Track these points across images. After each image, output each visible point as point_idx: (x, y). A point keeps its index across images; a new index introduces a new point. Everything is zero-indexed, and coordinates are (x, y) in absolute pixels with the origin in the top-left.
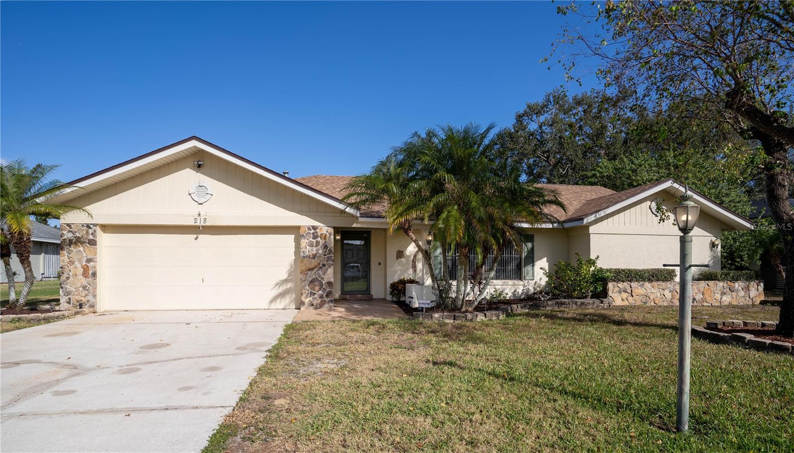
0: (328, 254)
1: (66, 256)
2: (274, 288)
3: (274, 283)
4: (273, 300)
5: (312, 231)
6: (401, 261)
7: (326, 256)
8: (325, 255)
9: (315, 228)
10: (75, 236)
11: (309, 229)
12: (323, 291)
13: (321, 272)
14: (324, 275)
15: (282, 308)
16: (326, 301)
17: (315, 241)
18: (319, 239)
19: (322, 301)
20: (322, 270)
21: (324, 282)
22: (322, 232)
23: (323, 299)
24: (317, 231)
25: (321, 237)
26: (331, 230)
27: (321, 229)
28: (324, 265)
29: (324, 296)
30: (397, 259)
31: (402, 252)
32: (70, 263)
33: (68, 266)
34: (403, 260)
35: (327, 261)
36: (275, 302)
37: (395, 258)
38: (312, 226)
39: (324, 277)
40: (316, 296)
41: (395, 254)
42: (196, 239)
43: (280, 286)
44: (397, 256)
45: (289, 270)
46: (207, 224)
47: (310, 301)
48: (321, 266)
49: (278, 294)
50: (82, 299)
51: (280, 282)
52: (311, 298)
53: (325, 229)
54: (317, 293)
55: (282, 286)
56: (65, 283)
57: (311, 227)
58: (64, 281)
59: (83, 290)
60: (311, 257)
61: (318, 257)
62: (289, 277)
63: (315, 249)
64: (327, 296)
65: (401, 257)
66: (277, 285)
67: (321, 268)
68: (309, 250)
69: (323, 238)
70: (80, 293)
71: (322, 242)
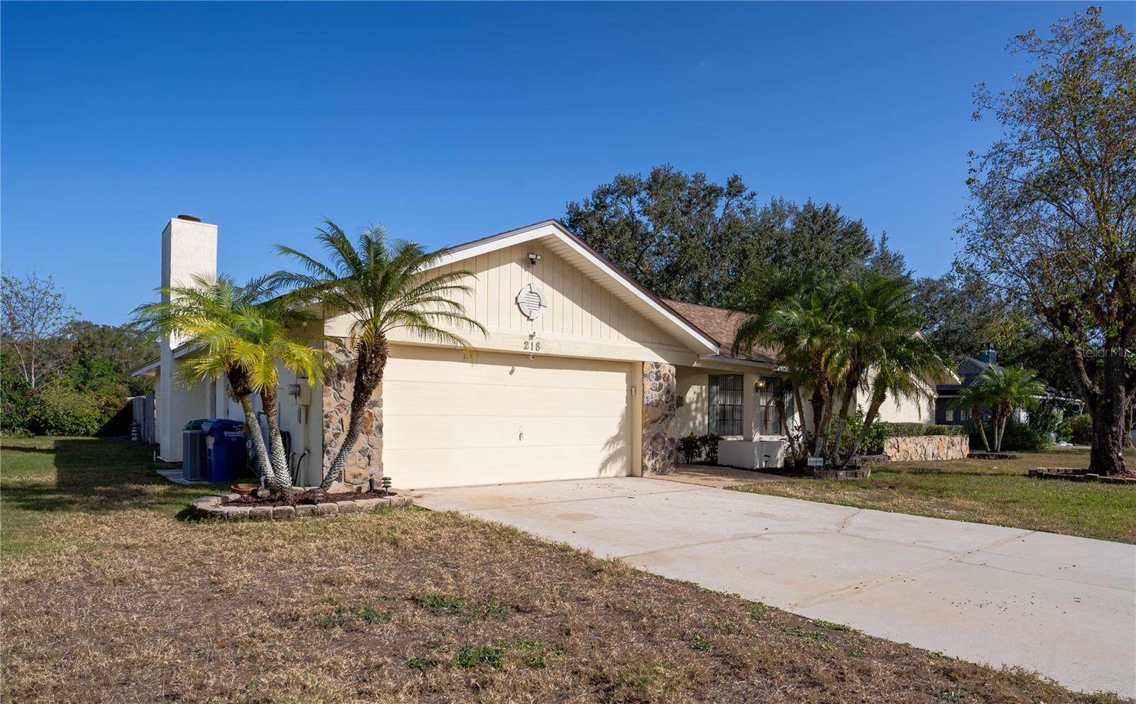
0: (670, 401)
1: (332, 396)
2: (605, 447)
3: (605, 441)
4: (604, 466)
5: (655, 370)
6: (681, 411)
8: (667, 402)
9: (657, 365)
10: (349, 359)
11: (652, 366)
12: (665, 451)
13: (663, 425)
14: (667, 429)
15: (613, 475)
16: (668, 464)
17: (658, 383)
18: (661, 381)
19: (664, 464)
20: (665, 423)
21: (666, 439)
22: (665, 372)
23: (665, 462)
24: (660, 369)
25: (663, 378)
26: (673, 370)
27: (664, 367)
28: (666, 416)
29: (667, 458)
32: (340, 407)
33: (337, 413)
35: (669, 410)
36: (605, 469)
38: (655, 363)
39: (667, 432)
40: (659, 458)
42: (512, 373)
43: (611, 445)
45: (620, 423)
46: (541, 352)
47: (652, 464)
48: (664, 417)
49: (608, 458)
50: (362, 471)
51: (611, 440)
52: (654, 461)
53: (668, 369)
54: (659, 454)
56: (333, 444)
58: (332, 441)
59: (362, 457)
60: (655, 405)
61: (661, 405)
62: (620, 432)
63: (658, 394)
66: (607, 445)
67: (663, 420)
68: (652, 395)
69: (666, 379)
70: (358, 462)
71: (665, 385)
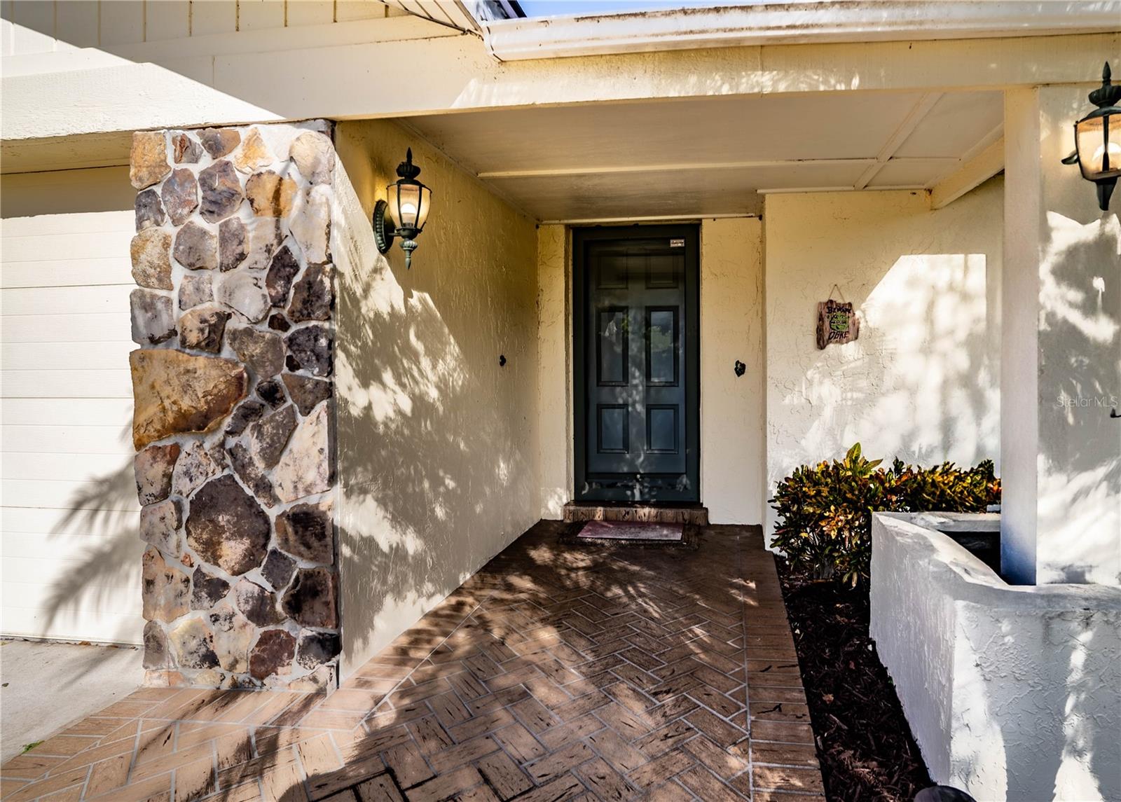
0: (298, 316)
3: (65, 495)
4: (66, 593)
5: (204, 163)
6: (840, 360)
7: (284, 326)
8: (276, 323)
9: (215, 140)
11: (184, 147)
12: (268, 573)
13: (251, 443)
14: (272, 458)
16: (290, 640)
17: (213, 228)
18: (241, 214)
19: (264, 640)
20: (258, 429)
21: (273, 513)
22: (259, 164)
23: (271, 628)
24: (229, 158)
25: (250, 200)
27: (255, 140)
28: (271, 395)
29: (279, 607)
30: (821, 344)
31: (847, 309)
34: (849, 350)
35: (293, 365)
36: (71, 606)
37: (811, 339)
38: (202, 131)
39: (275, 476)
40: (229, 603)
41: (812, 324)
43: (96, 511)
44: (820, 330)
47: (193, 631)
48: (254, 397)
49: (87, 557)
51: (92, 490)
52: (201, 615)
53: (274, 143)
54: (233, 581)
55: (101, 516)
57: (194, 137)
60: (193, 338)
61: (235, 335)
63: (216, 281)
64: (295, 606)
65: (840, 336)
66: (77, 506)
67: (250, 413)
68: (182, 291)
69: (262, 202)
71: (256, 230)
